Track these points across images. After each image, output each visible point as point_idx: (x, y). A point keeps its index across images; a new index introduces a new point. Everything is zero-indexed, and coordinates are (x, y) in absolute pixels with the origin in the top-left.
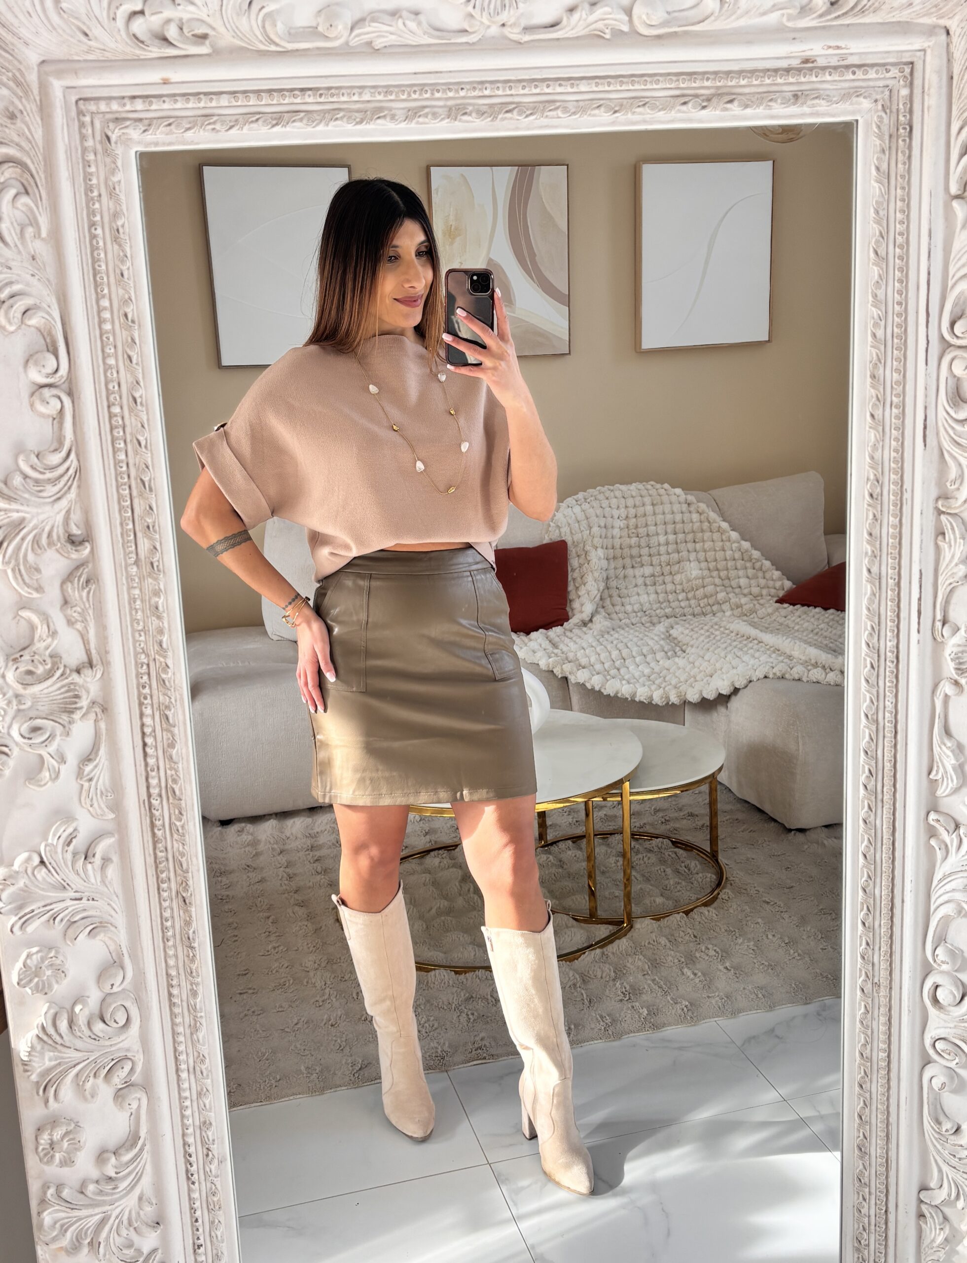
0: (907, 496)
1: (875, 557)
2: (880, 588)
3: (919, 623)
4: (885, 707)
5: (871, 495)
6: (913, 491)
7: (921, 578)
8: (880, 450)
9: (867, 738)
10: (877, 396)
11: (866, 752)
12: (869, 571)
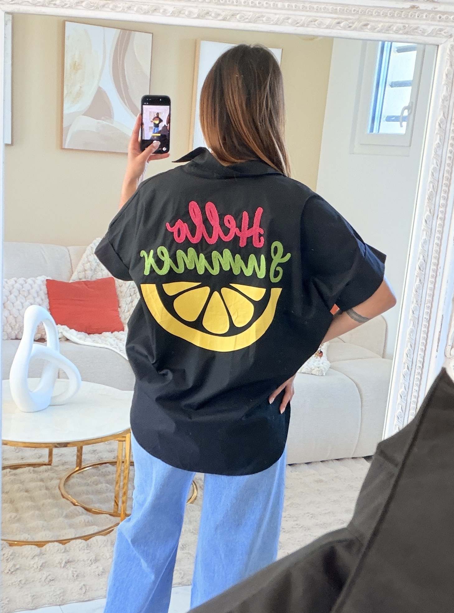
0: (440, 271)
1: (418, 305)
2: (418, 323)
3: (438, 346)
4: (412, 393)
5: (420, 268)
6: (444, 269)
7: (442, 320)
8: (428, 243)
9: (400, 410)
10: (430, 210)
11: (398, 418)
12: (413, 312)
